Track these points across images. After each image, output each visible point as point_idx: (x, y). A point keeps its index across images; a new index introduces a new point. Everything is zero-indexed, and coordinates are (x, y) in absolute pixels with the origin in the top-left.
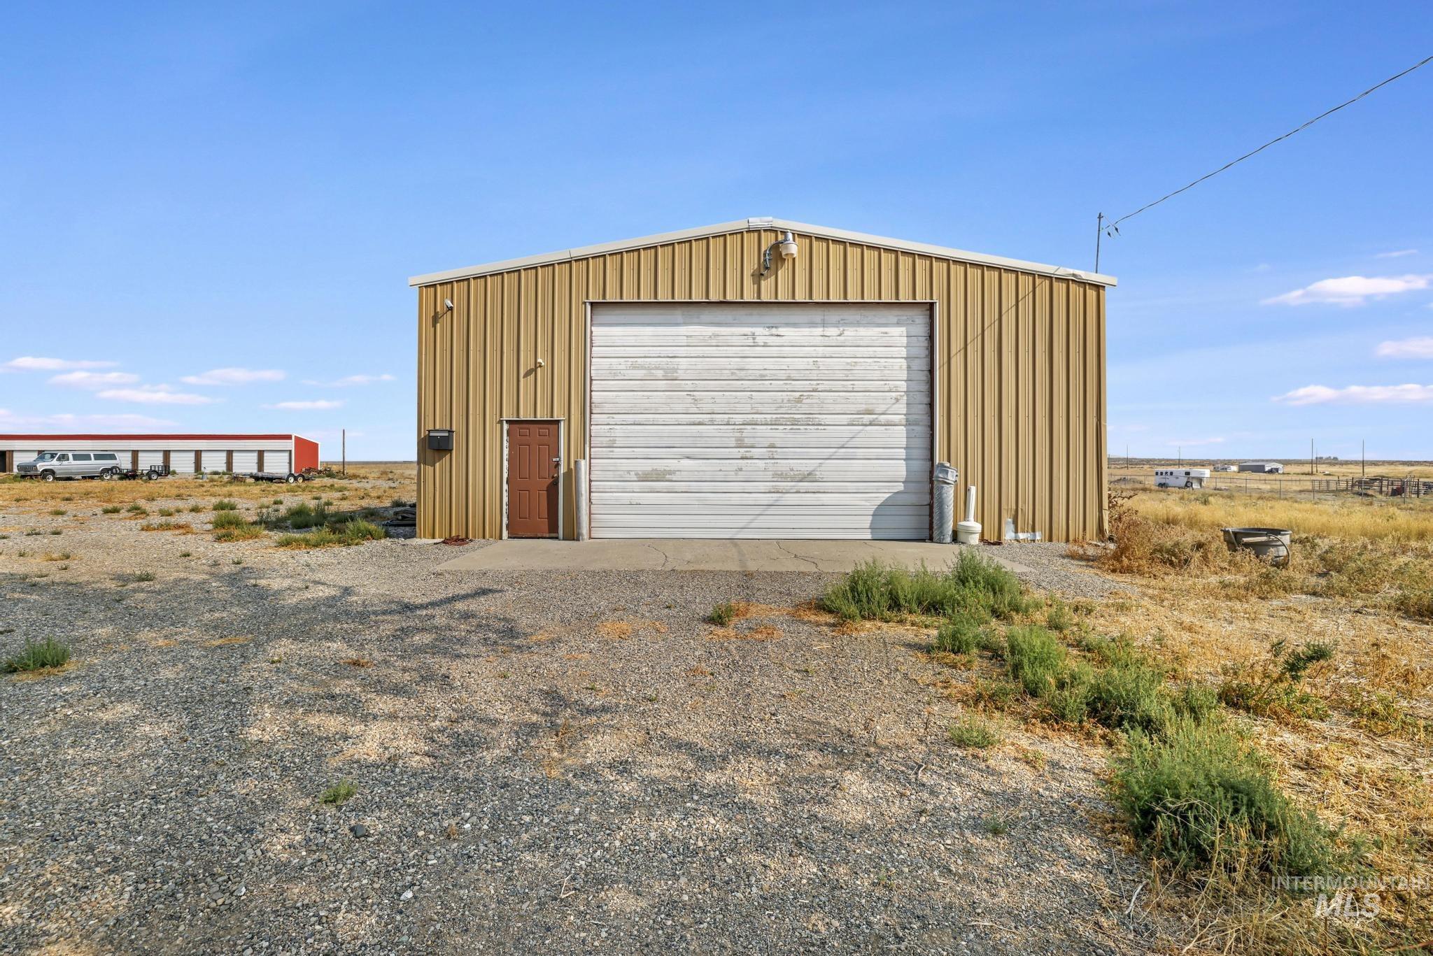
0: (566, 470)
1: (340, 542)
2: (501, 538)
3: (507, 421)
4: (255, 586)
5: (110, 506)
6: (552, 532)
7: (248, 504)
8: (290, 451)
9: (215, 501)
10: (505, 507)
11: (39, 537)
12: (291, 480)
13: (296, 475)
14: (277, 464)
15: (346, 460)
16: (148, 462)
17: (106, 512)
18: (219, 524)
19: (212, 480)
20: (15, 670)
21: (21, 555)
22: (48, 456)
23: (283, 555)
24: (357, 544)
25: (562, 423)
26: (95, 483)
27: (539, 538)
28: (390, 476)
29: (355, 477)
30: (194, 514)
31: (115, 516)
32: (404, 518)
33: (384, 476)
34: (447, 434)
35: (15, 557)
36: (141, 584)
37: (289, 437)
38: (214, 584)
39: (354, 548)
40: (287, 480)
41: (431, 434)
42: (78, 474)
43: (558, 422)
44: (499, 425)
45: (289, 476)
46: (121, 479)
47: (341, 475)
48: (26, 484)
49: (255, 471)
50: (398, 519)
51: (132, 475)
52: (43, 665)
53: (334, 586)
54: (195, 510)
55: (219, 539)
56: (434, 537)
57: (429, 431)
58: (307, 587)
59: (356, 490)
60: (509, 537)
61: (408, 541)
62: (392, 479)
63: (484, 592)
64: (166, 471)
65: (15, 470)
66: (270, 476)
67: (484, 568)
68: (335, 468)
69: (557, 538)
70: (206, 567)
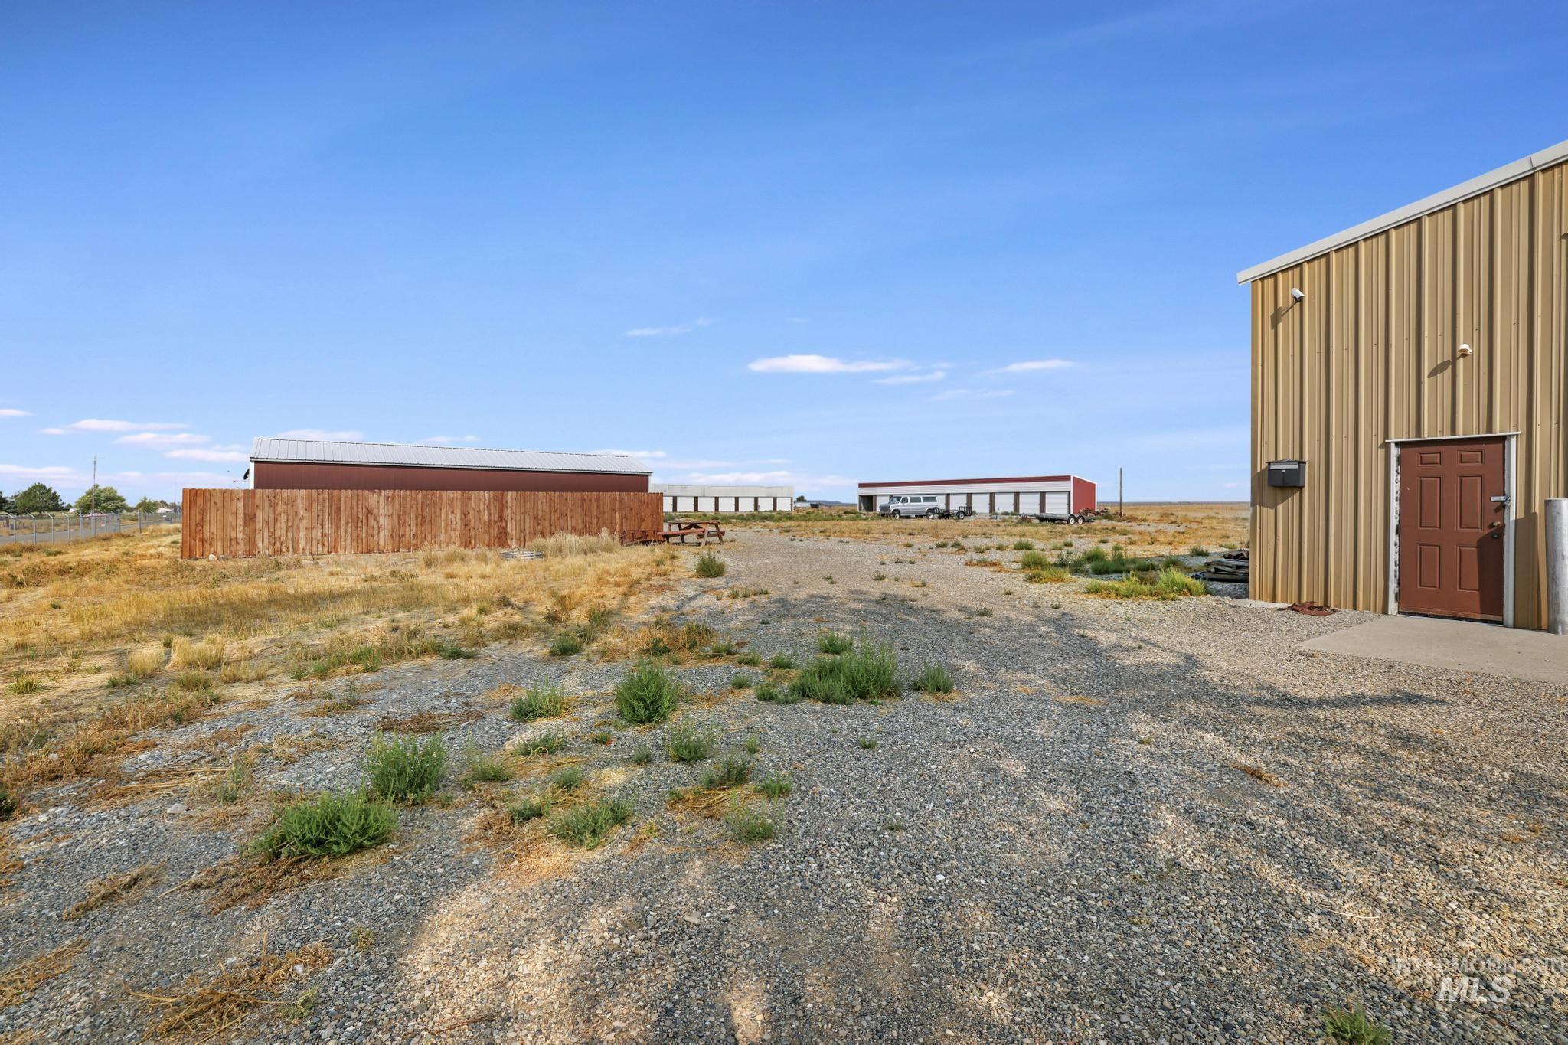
0: (1521, 515)
1: (1152, 595)
2: (1385, 611)
3: (1397, 444)
4: (1083, 636)
5: (940, 541)
6: (1490, 610)
7: (1045, 544)
8: (1069, 492)
9: (1016, 540)
10: (1393, 568)
11: (902, 565)
12: (1072, 521)
13: (1076, 516)
14: (1058, 506)
15: (1124, 501)
16: (957, 503)
17: (938, 546)
18: (1027, 565)
19: (1004, 521)
20: (918, 689)
21: (896, 580)
22: (895, 499)
23: (1094, 603)
24: (1173, 600)
25: (1513, 441)
26: (924, 521)
27: (1460, 619)
28: (1172, 518)
29: (1133, 519)
30: (999, 552)
31: (944, 550)
32: (1217, 570)
33: (1165, 518)
34: (1296, 467)
35: (893, 581)
36: (983, 618)
37: (1067, 478)
38: (1043, 629)
39: (1170, 605)
40: (1068, 522)
41: (1272, 467)
42: (913, 513)
43: (1503, 439)
44: (1382, 451)
45: (1070, 518)
46: (940, 518)
47: (1118, 516)
48: (884, 521)
49: (1038, 512)
50: (1210, 572)
51: (946, 515)
52: (938, 690)
53: (1171, 651)
54: (1000, 548)
55: (1030, 579)
56: (1274, 600)
57: (1269, 463)
58: (1140, 648)
59: (1140, 534)
60: (1399, 612)
61: (1239, 602)
62: (1175, 522)
63: (1411, 699)
64: (968, 511)
65: (878, 510)
66: (1053, 517)
67: (1388, 656)
68: (1111, 510)
69: (1500, 623)
70: (1027, 608)
